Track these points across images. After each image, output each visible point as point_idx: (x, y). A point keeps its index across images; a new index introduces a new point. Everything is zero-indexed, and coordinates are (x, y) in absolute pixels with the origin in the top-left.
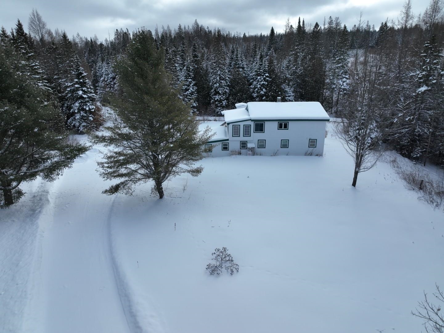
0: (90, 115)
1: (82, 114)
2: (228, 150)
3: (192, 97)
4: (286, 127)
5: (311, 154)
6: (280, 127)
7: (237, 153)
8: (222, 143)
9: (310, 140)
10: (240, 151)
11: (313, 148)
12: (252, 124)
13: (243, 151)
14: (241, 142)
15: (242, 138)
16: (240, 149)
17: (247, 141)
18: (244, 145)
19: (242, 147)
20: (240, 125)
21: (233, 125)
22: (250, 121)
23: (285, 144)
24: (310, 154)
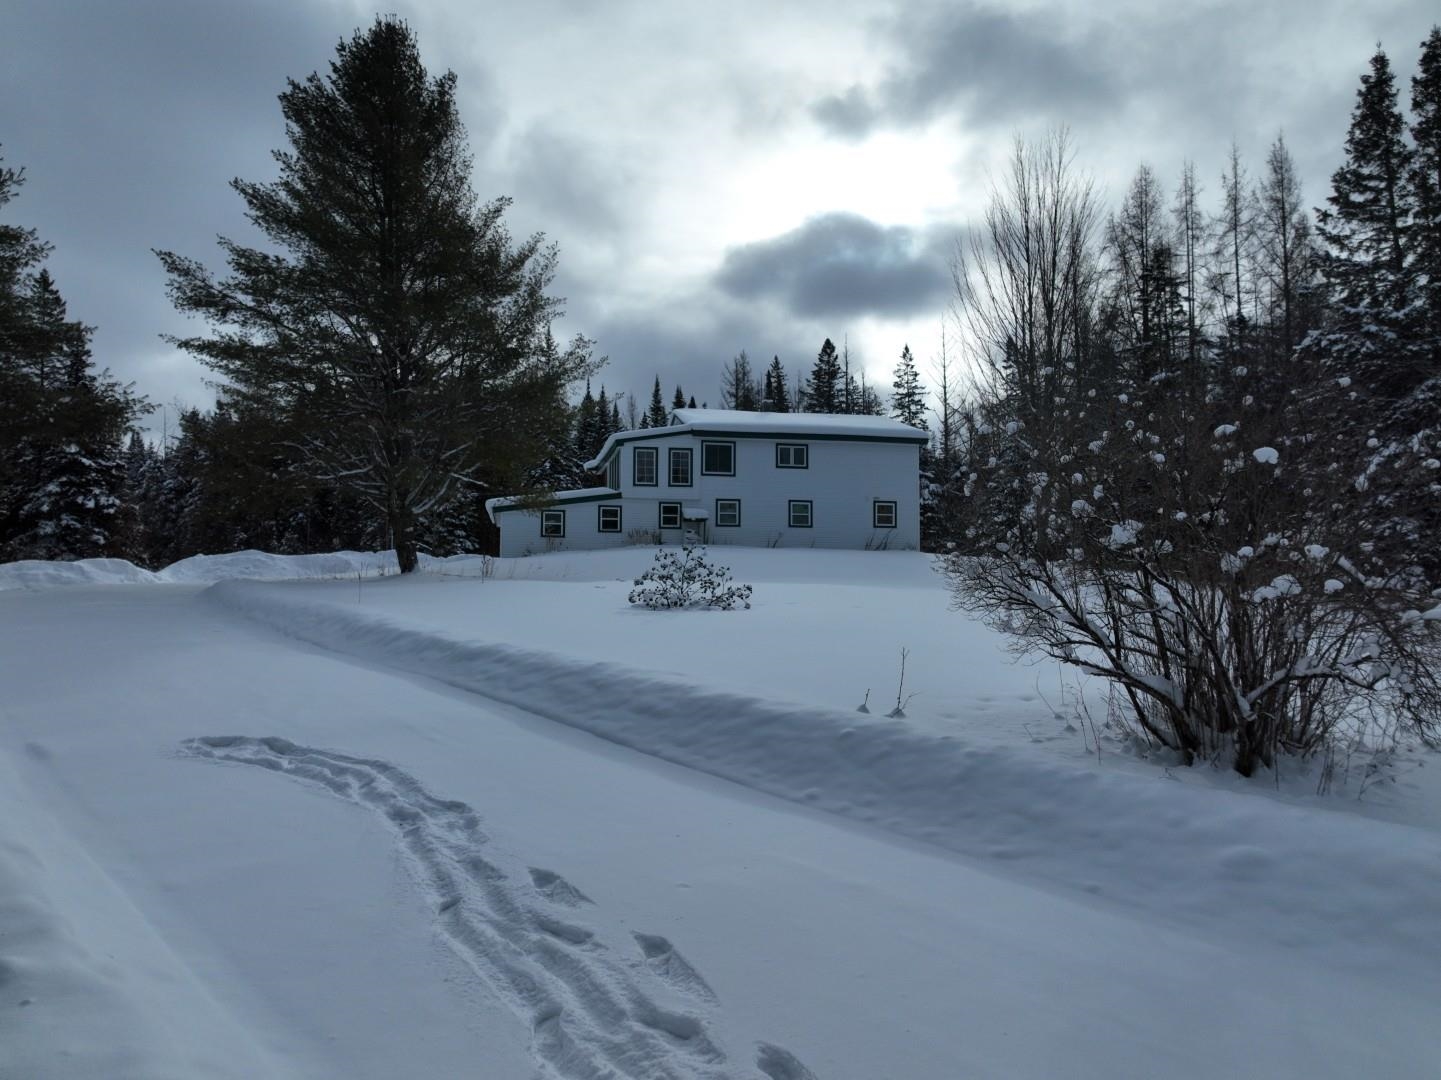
0: (97, 530)
1: (64, 523)
2: (621, 531)
3: (461, 520)
4: (802, 461)
5: (883, 547)
6: (782, 460)
7: (650, 537)
8: (600, 506)
9: (875, 502)
10: (660, 534)
11: (889, 529)
12: (696, 445)
13: (667, 534)
14: (660, 503)
15: (665, 491)
16: (660, 527)
17: (680, 504)
18: (671, 514)
19: (667, 521)
20: (656, 449)
21: (635, 448)
22: (690, 436)
23: (801, 515)
24: (883, 545)
